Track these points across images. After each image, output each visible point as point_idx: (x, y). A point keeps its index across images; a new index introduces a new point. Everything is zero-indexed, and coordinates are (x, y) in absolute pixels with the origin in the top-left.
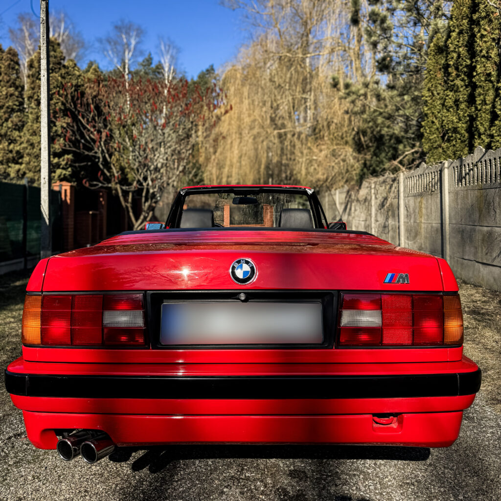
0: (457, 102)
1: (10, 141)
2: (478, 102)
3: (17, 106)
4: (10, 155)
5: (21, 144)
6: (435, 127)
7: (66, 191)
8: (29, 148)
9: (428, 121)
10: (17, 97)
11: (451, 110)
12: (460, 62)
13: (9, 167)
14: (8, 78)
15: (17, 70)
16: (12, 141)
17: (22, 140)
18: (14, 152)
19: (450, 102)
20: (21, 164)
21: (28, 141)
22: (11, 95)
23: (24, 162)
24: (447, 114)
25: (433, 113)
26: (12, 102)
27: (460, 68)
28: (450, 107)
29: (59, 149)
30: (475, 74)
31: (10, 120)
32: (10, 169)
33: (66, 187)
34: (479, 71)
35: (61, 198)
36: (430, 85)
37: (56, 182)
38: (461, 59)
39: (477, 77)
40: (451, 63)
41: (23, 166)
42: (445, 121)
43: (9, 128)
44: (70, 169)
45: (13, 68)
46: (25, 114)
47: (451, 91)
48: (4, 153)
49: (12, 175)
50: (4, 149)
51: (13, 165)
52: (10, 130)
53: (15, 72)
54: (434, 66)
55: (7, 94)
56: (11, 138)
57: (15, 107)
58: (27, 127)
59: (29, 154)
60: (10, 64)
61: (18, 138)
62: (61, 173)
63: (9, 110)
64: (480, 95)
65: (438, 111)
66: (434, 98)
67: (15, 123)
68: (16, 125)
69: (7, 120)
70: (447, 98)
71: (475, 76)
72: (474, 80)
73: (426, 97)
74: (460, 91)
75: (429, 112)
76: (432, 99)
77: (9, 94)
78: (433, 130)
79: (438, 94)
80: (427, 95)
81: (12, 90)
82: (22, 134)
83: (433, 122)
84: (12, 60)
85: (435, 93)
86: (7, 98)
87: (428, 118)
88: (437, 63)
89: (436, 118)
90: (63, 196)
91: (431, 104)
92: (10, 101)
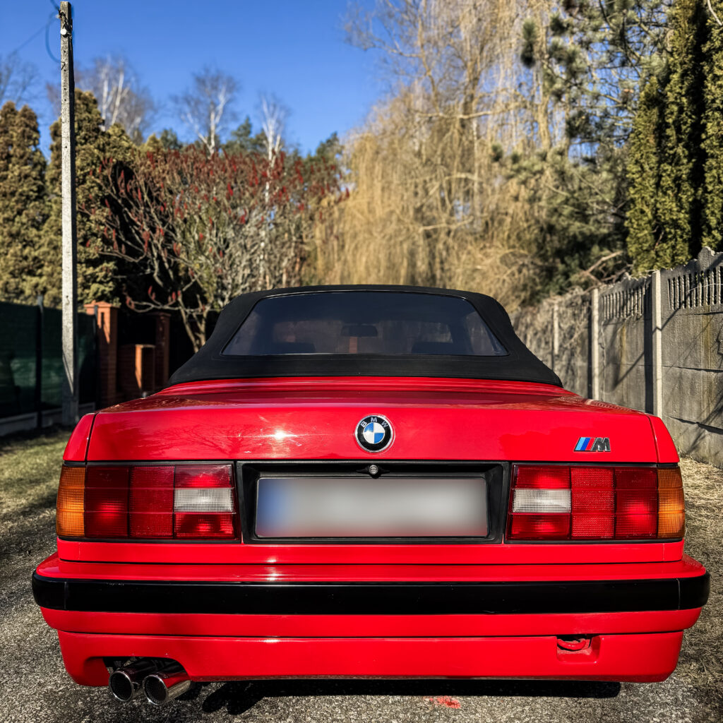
0: (677, 180)
1: (24, 243)
2: (708, 180)
3: (34, 192)
4: (25, 263)
5: (40, 247)
6: (646, 219)
7: (103, 314)
8: (52, 252)
9: (636, 211)
10: (35, 179)
11: (669, 192)
12: (682, 120)
13: (24, 280)
14: (22, 152)
15: (36, 139)
16: (28, 243)
17: (42, 241)
18: (30, 259)
19: (667, 181)
20: (41, 275)
21: (50, 243)
22: (26, 176)
23: (44, 273)
24: (663, 200)
25: (643, 198)
26: (28, 187)
27: (684, 127)
28: (667, 189)
29: (94, 255)
30: (704, 136)
31: (24, 212)
32: (25, 283)
33: (105, 309)
34: (710, 132)
35: (97, 326)
36: (638, 155)
37: (90, 303)
38: (684, 115)
39: (708, 142)
40: (670, 121)
41: (44, 278)
42: (661, 210)
43: (23, 224)
44: (111, 284)
45: (30, 138)
46: (47, 203)
47: (670, 164)
48: (16, 260)
49: (28, 292)
50: (15, 255)
51: (29, 278)
52: (25, 227)
53: (31, 142)
54: (645, 126)
55: (19, 175)
56: (26, 238)
57: (31, 193)
58: (49, 223)
59: (51, 262)
60: (24, 132)
61: (36, 239)
62: (98, 289)
63: (24, 198)
64: (710, 169)
65: (651, 194)
66: (644, 175)
67: (31, 217)
68: (34, 220)
69: (20, 213)
70: (664, 174)
71: (705, 139)
72: (702, 145)
73: (633, 174)
74: (683, 164)
75: (636, 196)
76: (641, 176)
77: (22, 175)
78: (643, 223)
79: (651, 169)
80: (634, 170)
81: (27, 169)
82: (42, 233)
83: (642, 212)
84: (27, 126)
85: (646, 167)
86: (20, 180)
87: (635, 206)
88: (650, 122)
89: (648, 206)
90: (99, 323)
91: (640, 184)
92: (25, 185)
